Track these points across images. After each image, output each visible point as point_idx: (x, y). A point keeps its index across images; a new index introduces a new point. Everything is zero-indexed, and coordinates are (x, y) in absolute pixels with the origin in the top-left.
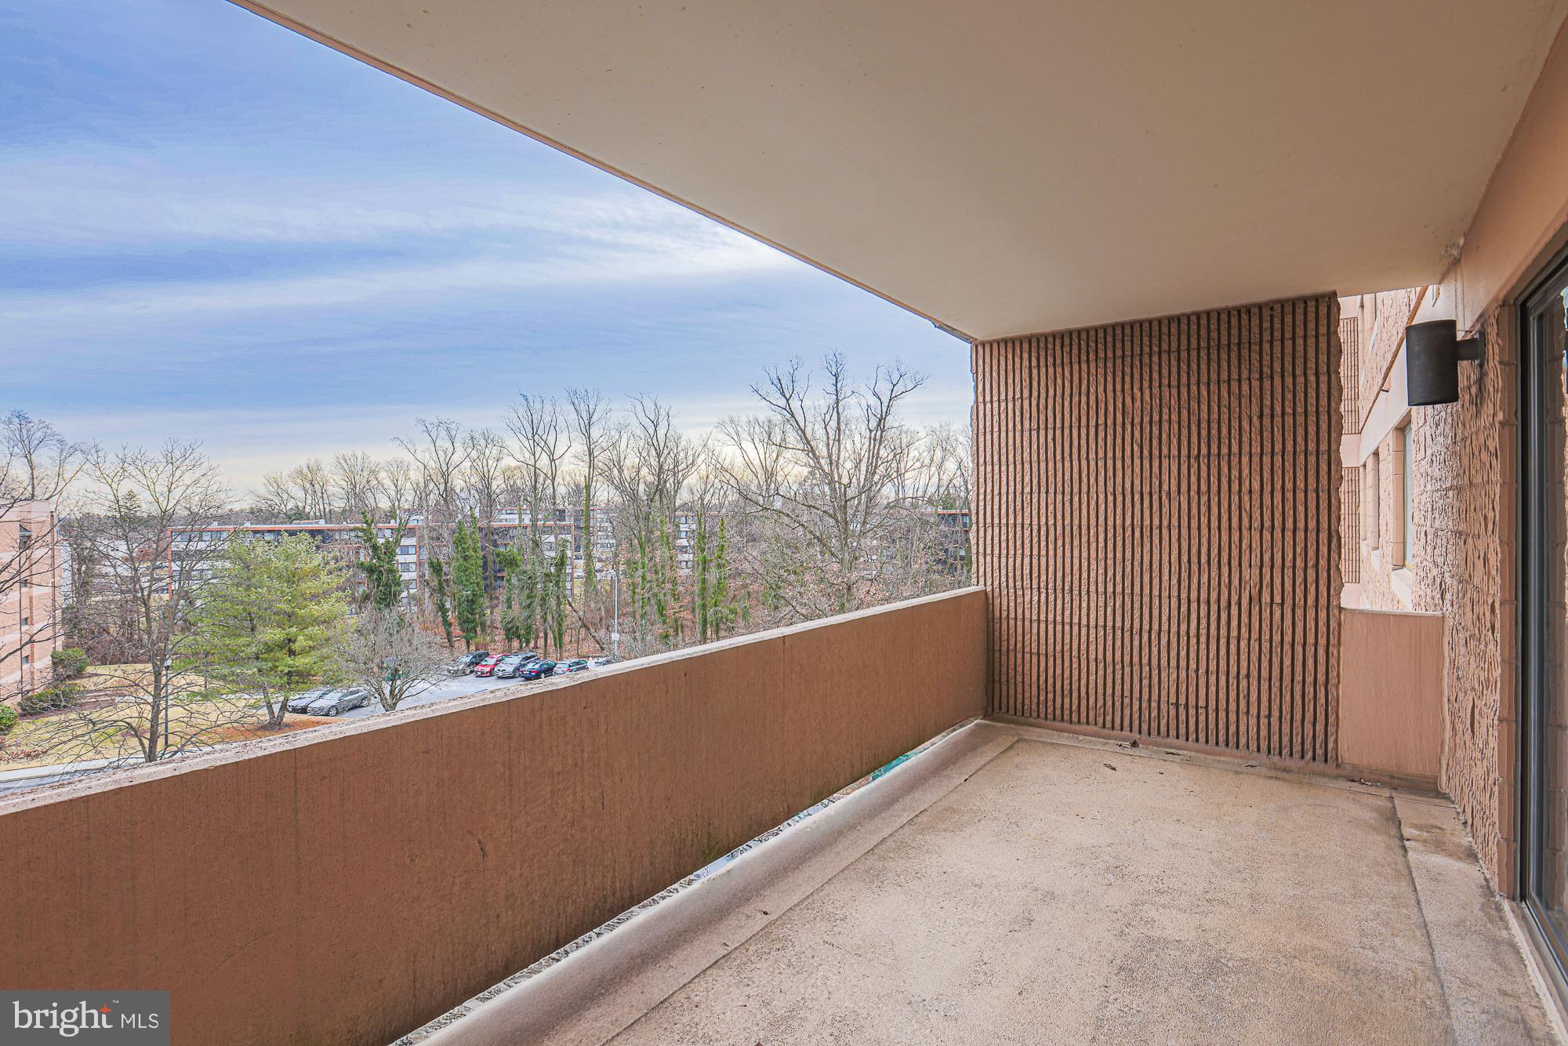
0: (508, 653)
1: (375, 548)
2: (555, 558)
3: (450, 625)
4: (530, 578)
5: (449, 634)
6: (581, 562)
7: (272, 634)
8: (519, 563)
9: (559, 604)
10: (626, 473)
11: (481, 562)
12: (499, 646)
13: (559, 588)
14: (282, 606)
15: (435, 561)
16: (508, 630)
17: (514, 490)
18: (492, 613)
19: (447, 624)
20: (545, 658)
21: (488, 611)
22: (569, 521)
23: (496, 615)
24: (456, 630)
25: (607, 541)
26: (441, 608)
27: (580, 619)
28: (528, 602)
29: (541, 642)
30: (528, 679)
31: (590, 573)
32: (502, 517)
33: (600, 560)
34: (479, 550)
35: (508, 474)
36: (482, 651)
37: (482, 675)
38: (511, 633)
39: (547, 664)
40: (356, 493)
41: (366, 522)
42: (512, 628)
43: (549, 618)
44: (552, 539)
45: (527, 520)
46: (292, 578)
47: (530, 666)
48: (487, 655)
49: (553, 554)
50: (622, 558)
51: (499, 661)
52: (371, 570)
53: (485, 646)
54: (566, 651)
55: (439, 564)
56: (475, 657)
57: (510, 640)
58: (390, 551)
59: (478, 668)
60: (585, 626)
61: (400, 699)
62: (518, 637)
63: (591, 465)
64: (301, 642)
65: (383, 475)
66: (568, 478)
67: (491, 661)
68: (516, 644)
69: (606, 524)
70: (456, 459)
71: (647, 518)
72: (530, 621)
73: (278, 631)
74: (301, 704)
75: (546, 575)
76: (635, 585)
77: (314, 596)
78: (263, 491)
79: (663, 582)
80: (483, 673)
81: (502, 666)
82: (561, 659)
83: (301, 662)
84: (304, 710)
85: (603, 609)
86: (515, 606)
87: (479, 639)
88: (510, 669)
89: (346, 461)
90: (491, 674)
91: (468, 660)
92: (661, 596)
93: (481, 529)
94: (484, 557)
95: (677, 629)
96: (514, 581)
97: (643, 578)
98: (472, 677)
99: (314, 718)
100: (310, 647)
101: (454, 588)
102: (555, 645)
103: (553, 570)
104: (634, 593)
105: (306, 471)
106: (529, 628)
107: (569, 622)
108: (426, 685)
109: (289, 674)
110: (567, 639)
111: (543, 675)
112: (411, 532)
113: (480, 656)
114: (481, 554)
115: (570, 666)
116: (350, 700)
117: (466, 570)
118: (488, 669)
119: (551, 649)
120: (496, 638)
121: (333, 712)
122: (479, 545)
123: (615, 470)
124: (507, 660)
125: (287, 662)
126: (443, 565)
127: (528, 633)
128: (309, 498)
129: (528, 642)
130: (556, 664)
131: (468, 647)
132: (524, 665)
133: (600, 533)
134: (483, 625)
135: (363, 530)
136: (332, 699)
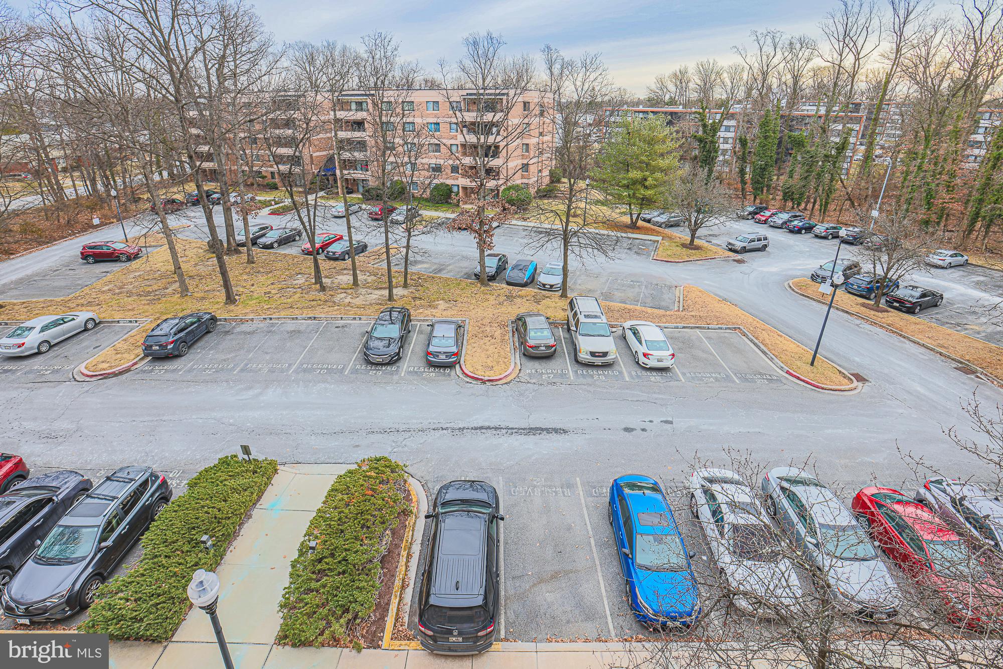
0: (782, 209)
1: (705, 126)
2: (837, 143)
3: (745, 184)
4: (811, 157)
5: (743, 189)
6: (863, 148)
7: (635, 174)
8: (805, 144)
9: (832, 180)
10: (932, 69)
11: (776, 142)
12: (778, 204)
13: (834, 167)
14: (643, 158)
15: (743, 137)
16: (785, 194)
17: (820, 86)
18: (778, 179)
19: (744, 182)
20: (810, 219)
21: (775, 178)
22: (863, 113)
23: (780, 180)
24: (749, 187)
25: (893, 132)
26: (742, 172)
27: (847, 193)
28: (806, 175)
29: (810, 206)
30: (791, 231)
31: (867, 157)
32: (804, 108)
33: (883, 148)
34: (778, 133)
35: (816, 72)
36: (764, 205)
37: (759, 222)
38: (788, 195)
39: (809, 224)
40: (706, 88)
41: (702, 108)
42: (788, 192)
43: (820, 188)
44: (840, 127)
45: (823, 111)
46: (651, 142)
47: (796, 223)
48: (766, 209)
49: (837, 140)
50: (904, 148)
51: (773, 215)
52: (700, 140)
53: (767, 202)
54: (829, 216)
55: (746, 140)
56: (757, 208)
57: (786, 201)
58: (715, 129)
59: (758, 216)
60: (850, 200)
61: (700, 227)
62: (792, 199)
63: (896, 62)
64: (650, 181)
65: (725, 75)
66: (871, 76)
67: (768, 214)
68: (790, 204)
69: (897, 117)
70: (775, 61)
71: (942, 113)
72: (804, 189)
73: (639, 172)
74: (648, 217)
75: (826, 156)
76: (907, 173)
77: (662, 155)
78: (653, 87)
79: (940, 174)
80: (760, 220)
81: (775, 219)
82: (822, 222)
83: (649, 193)
84: (649, 221)
85: (870, 189)
86: (796, 176)
87: (763, 197)
88: (780, 222)
89: (702, 66)
90: (765, 222)
91: (751, 209)
92: (933, 186)
93: (782, 117)
94: (781, 138)
95: (942, 217)
96: (799, 158)
97: (920, 168)
98: (751, 222)
99: (653, 227)
100: (655, 185)
101: (754, 158)
102: (820, 210)
103: (833, 153)
104: (905, 179)
105: (678, 73)
106: (802, 194)
107: (837, 195)
108: (718, 222)
109: (643, 199)
110: (832, 207)
111: (803, 231)
112: (732, 116)
113: (761, 208)
114: (778, 135)
115: (827, 229)
116: (674, 221)
117: (764, 146)
118: (764, 219)
119: (817, 213)
120: (777, 197)
121: (663, 226)
122: (778, 128)
123: (921, 66)
124: (780, 215)
125: (643, 192)
126: (748, 141)
127: (800, 198)
128: (678, 91)
129: (799, 204)
130: (816, 225)
131: (755, 200)
132: (791, 221)
133: (888, 125)
134: (768, 186)
135: (699, 113)
136: (663, 219)
